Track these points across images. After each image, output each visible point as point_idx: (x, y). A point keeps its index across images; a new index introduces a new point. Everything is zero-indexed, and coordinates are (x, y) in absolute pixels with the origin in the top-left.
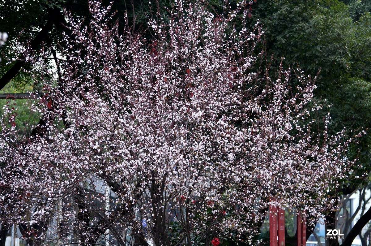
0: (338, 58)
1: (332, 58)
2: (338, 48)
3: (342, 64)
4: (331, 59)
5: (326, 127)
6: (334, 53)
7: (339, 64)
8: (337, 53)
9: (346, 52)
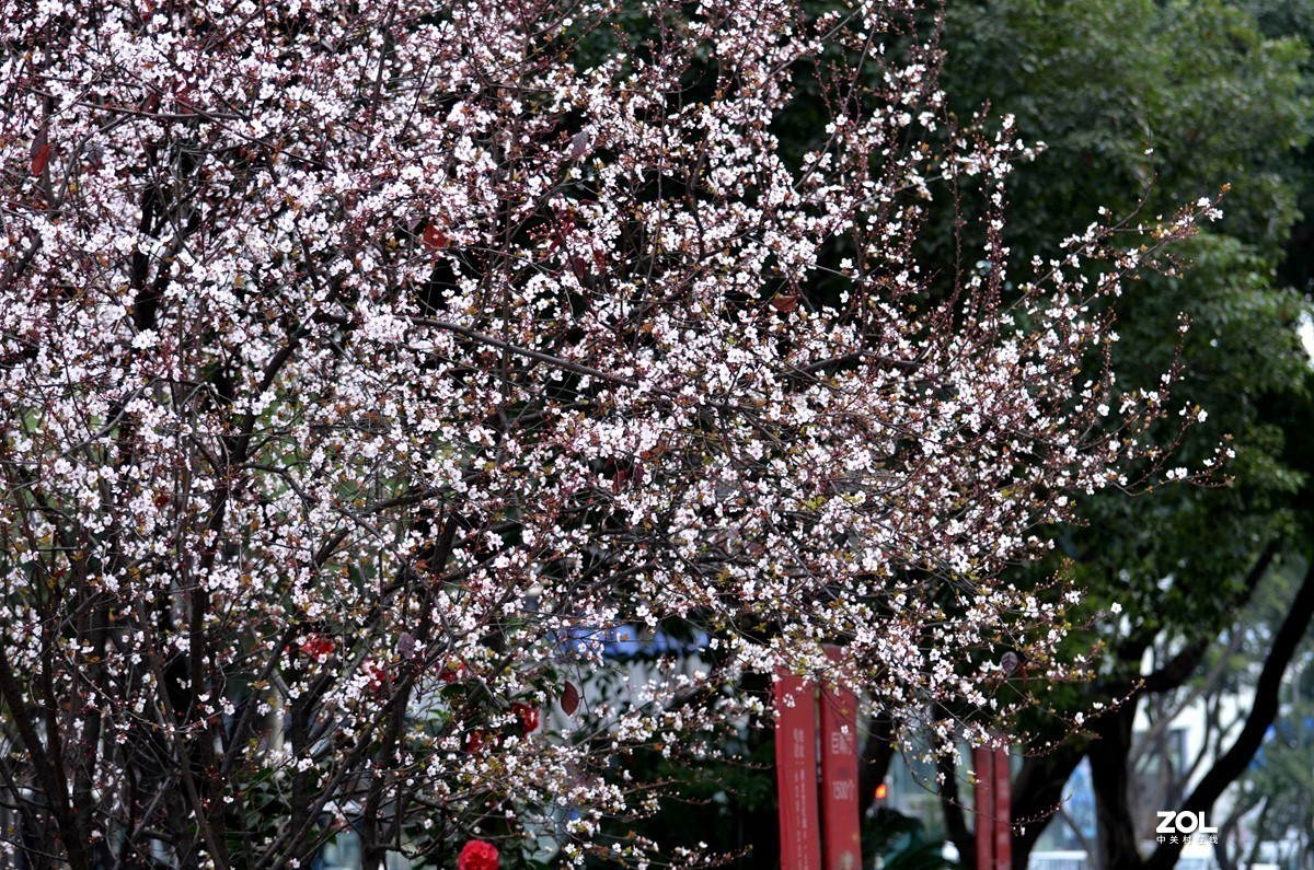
0: (1105, 138)
1: (1082, 139)
2: (1103, 105)
3: (1122, 163)
4: (1077, 143)
5: (997, 198)
6: (1086, 123)
7: (1111, 164)
8: (1099, 123)
9: (1135, 121)
